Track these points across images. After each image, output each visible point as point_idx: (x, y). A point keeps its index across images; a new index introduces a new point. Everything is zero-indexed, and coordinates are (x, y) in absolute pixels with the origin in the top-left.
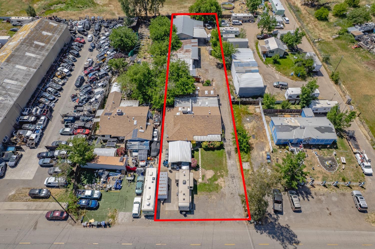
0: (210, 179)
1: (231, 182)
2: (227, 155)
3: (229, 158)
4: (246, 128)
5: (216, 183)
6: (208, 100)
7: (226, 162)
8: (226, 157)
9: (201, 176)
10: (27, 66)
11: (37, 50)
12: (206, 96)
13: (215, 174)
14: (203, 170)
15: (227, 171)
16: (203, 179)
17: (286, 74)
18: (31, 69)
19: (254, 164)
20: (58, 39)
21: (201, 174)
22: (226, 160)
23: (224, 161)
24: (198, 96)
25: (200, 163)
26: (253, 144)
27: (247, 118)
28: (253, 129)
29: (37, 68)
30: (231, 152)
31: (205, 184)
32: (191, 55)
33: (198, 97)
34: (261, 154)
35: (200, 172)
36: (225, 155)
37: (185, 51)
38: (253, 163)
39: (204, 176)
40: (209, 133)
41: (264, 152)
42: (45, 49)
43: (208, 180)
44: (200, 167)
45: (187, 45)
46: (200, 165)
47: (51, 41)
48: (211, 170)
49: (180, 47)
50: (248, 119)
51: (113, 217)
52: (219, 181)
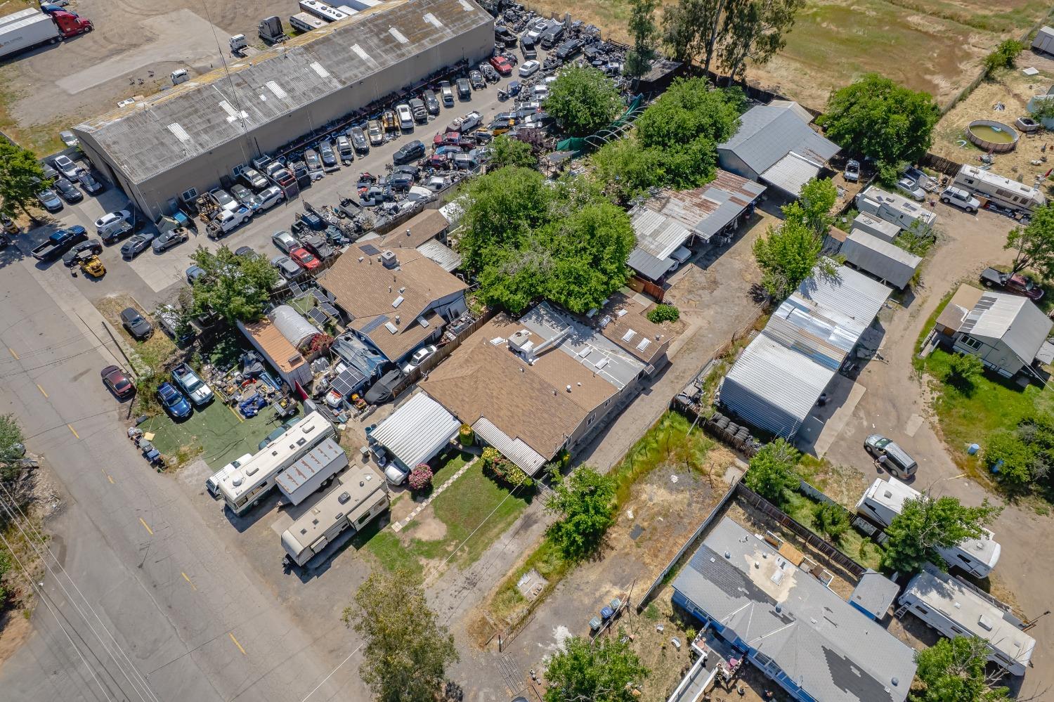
0: (419, 541)
1: (452, 590)
2: (518, 523)
3: (517, 533)
4: (644, 497)
5: (423, 561)
6: (615, 358)
7: (498, 536)
8: (509, 524)
9: (408, 519)
10: (332, 73)
11: (379, 47)
12: (621, 344)
13: (445, 541)
14: (431, 510)
15: (474, 560)
16: (405, 529)
17: (951, 437)
18: (335, 81)
19: (555, 598)
20: (445, 40)
21: (413, 514)
22: (504, 530)
23: (496, 530)
24: (600, 332)
25: (440, 490)
26: (612, 549)
27: (677, 474)
28: (659, 513)
29: (349, 84)
30: (536, 522)
31: (396, 543)
32: (700, 220)
33: (597, 335)
34: (604, 590)
35: (419, 509)
36: (516, 518)
37: (698, 201)
38: (557, 593)
39: (414, 524)
40: (521, 436)
41: (616, 591)
42: (399, 52)
43: (412, 541)
44: (430, 500)
45: (724, 189)
46: (434, 495)
47: (428, 39)
48: (444, 526)
49: (697, 186)
50: (675, 479)
51: (183, 458)
52: (434, 563)
